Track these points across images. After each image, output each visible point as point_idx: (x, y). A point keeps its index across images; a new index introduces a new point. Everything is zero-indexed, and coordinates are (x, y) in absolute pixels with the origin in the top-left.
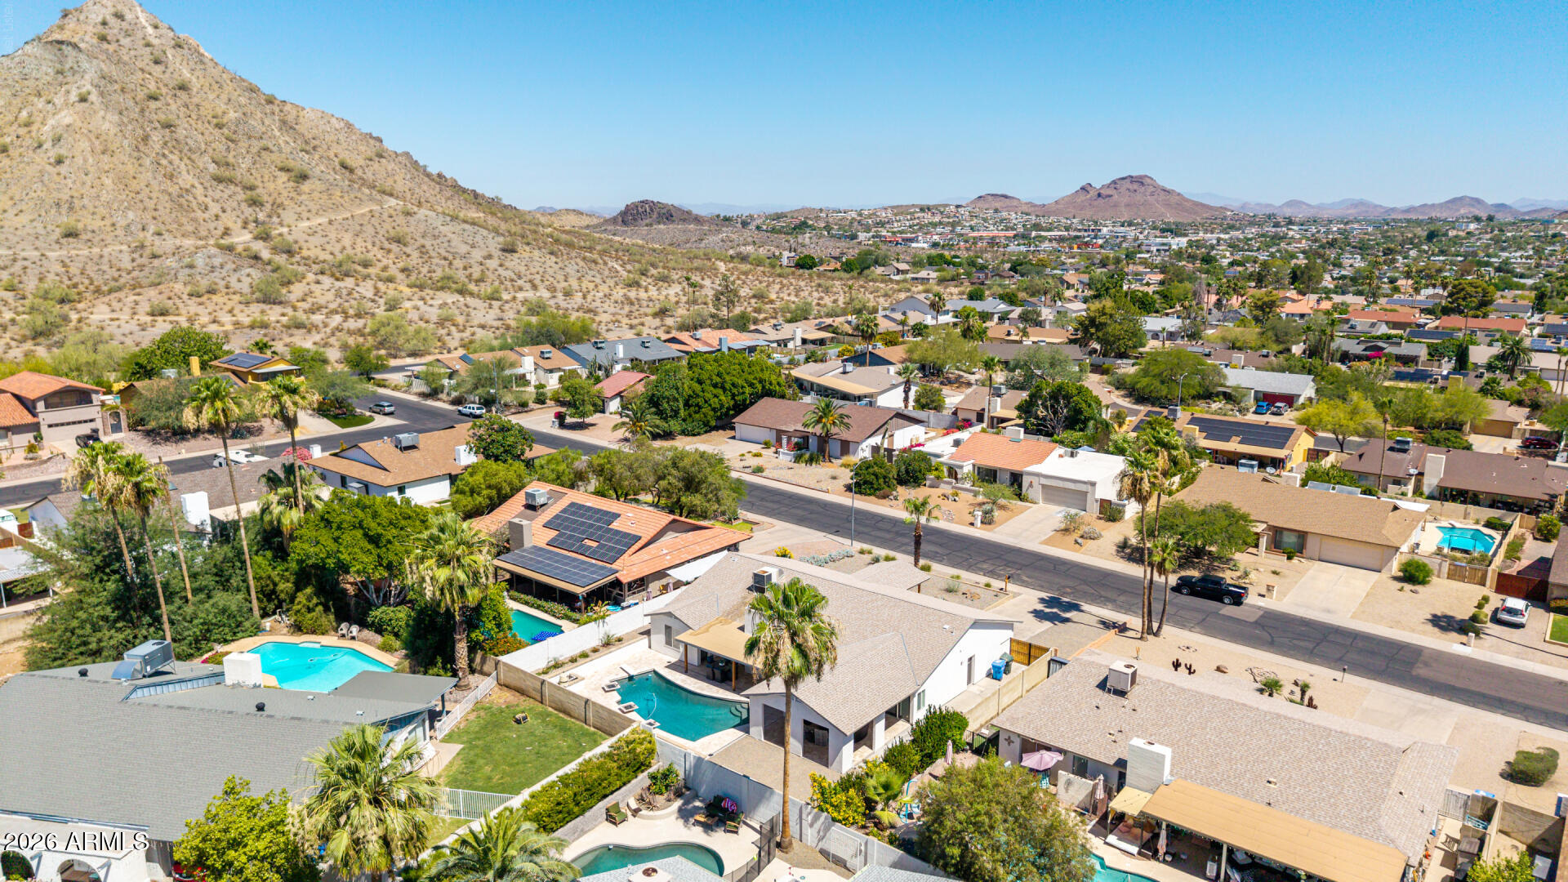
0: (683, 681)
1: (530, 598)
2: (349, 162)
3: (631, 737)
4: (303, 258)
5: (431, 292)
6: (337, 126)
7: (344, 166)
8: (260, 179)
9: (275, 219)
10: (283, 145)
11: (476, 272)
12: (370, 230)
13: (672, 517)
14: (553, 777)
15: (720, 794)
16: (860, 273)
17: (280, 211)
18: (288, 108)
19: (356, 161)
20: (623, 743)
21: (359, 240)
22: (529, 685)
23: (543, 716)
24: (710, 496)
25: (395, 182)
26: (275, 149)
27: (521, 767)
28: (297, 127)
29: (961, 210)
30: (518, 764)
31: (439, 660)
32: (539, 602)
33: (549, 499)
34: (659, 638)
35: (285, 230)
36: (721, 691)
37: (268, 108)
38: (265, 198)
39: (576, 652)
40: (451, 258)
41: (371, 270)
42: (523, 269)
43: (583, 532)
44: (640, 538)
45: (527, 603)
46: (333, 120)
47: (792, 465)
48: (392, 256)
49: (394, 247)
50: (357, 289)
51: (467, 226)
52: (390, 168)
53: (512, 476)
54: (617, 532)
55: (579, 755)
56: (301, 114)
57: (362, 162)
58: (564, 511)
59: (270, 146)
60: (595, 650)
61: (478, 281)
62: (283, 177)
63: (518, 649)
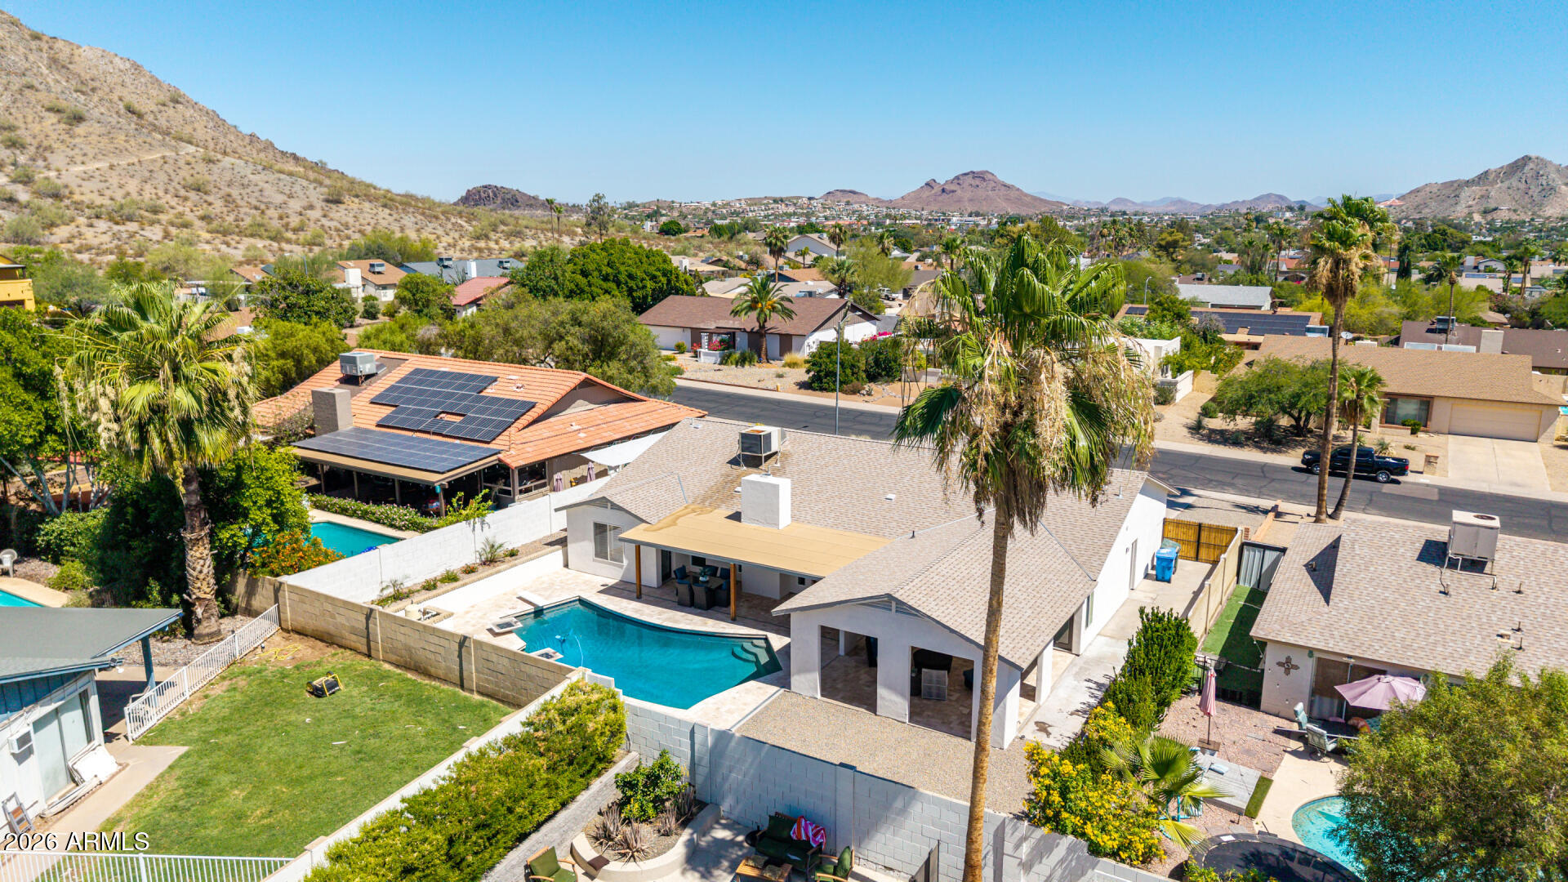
0: (637, 611)
1: (348, 503)
2: (137, 107)
3: (571, 702)
4: (76, 203)
5: (237, 238)
6: (122, 67)
7: (130, 110)
8: (21, 120)
9: (40, 163)
10: (52, 84)
11: (294, 221)
12: (162, 177)
13: (584, 375)
14: (393, 802)
15: (781, 810)
16: (731, 238)
17: (47, 154)
18: (59, 45)
19: (145, 105)
20: (553, 714)
21: (148, 188)
22: (342, 623)
23: (371, 680)
24: (633, 363)
25: (195, 130)
26: (42, 87)
27: (318, 785)
28: (70, 66)
29: (814, 202)
30: (311, 778)
31: (155, 589)
32: (365, 507)
33: (379, 367)
34: (583, 548)
35: (52, 174)
36: (710, 622)
37: (34, 44)
38: (29, 140)
39: (439, 572)
40: (263, 207)
41: (163, 217)
42: (351, 220)
43: (436, 405)
44: (533, 406)
45: (343, 511)
46: (117, 60)
47: (717, 367)
48: (189, 204)
49: (192, 195)
50: (142, 232)
51: (282, 176)
52: (188, 115)
53: (317, 338)
54: (494, 400)
55: (452, 748)
56: (76, 52)
57: (154, 108)
58: (403, 380)
59: (35, 83)
60: (470, 570)
61: (295, 231)
62: (52, 118)
63: (320, 564)
